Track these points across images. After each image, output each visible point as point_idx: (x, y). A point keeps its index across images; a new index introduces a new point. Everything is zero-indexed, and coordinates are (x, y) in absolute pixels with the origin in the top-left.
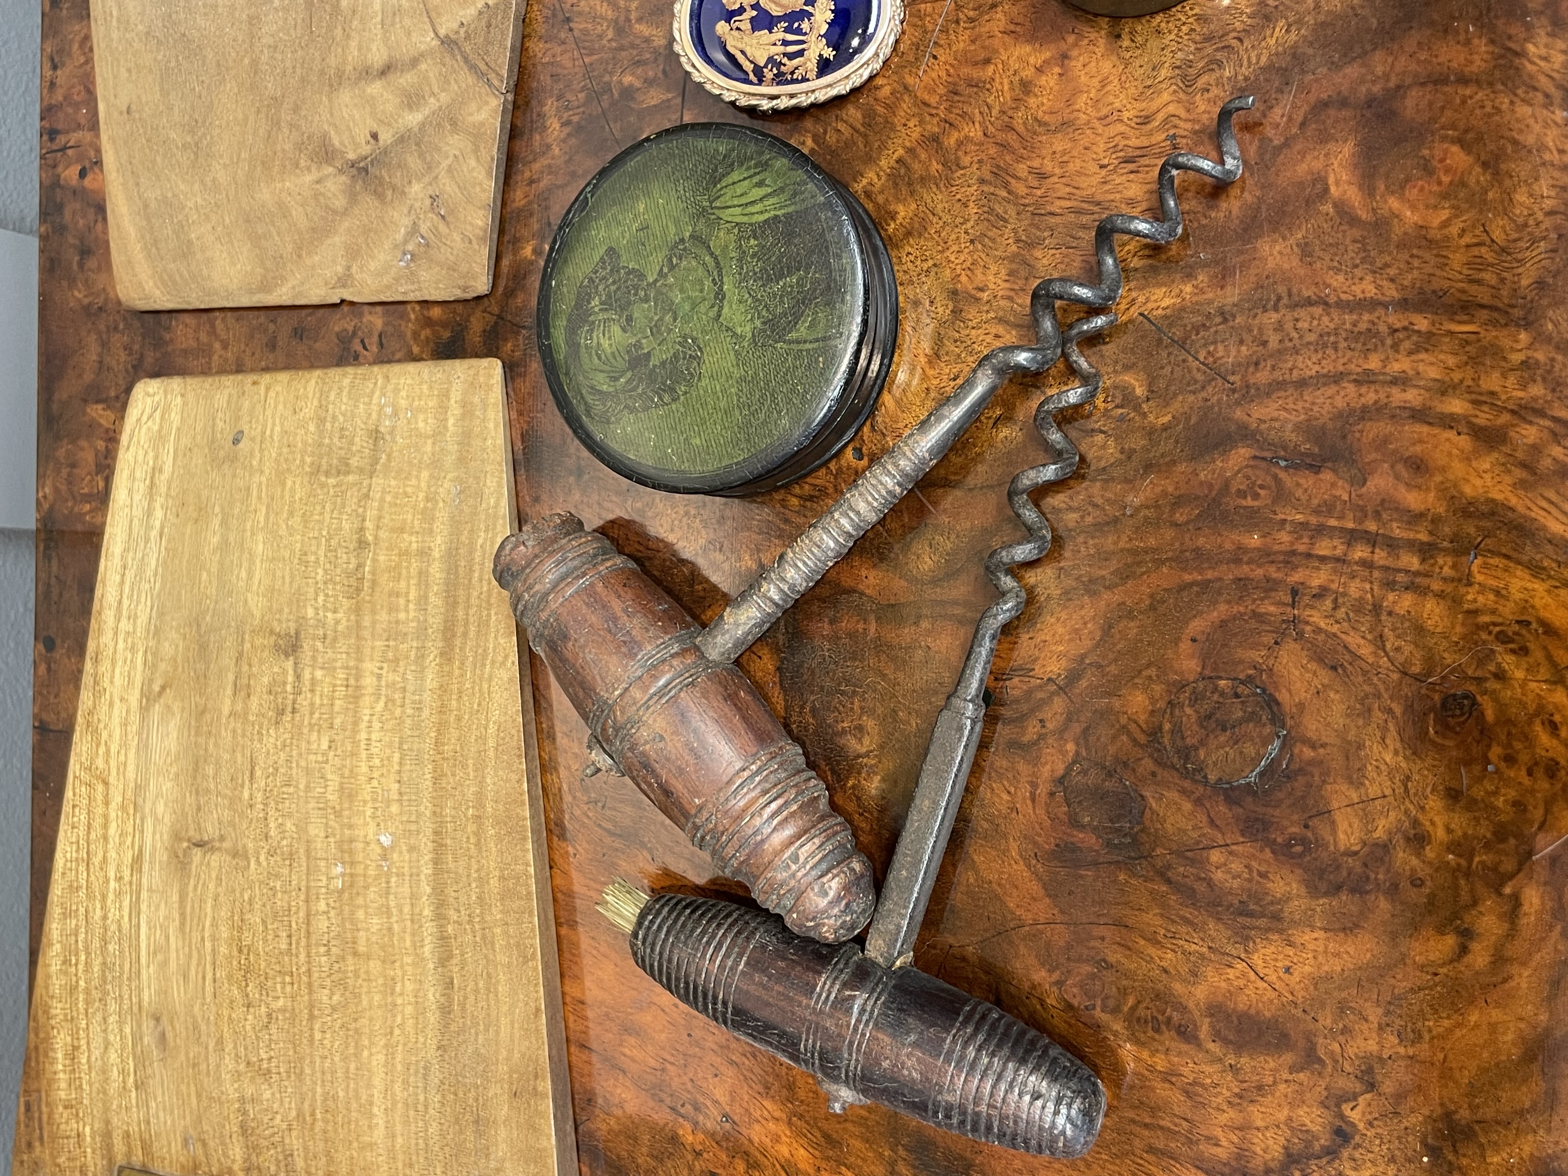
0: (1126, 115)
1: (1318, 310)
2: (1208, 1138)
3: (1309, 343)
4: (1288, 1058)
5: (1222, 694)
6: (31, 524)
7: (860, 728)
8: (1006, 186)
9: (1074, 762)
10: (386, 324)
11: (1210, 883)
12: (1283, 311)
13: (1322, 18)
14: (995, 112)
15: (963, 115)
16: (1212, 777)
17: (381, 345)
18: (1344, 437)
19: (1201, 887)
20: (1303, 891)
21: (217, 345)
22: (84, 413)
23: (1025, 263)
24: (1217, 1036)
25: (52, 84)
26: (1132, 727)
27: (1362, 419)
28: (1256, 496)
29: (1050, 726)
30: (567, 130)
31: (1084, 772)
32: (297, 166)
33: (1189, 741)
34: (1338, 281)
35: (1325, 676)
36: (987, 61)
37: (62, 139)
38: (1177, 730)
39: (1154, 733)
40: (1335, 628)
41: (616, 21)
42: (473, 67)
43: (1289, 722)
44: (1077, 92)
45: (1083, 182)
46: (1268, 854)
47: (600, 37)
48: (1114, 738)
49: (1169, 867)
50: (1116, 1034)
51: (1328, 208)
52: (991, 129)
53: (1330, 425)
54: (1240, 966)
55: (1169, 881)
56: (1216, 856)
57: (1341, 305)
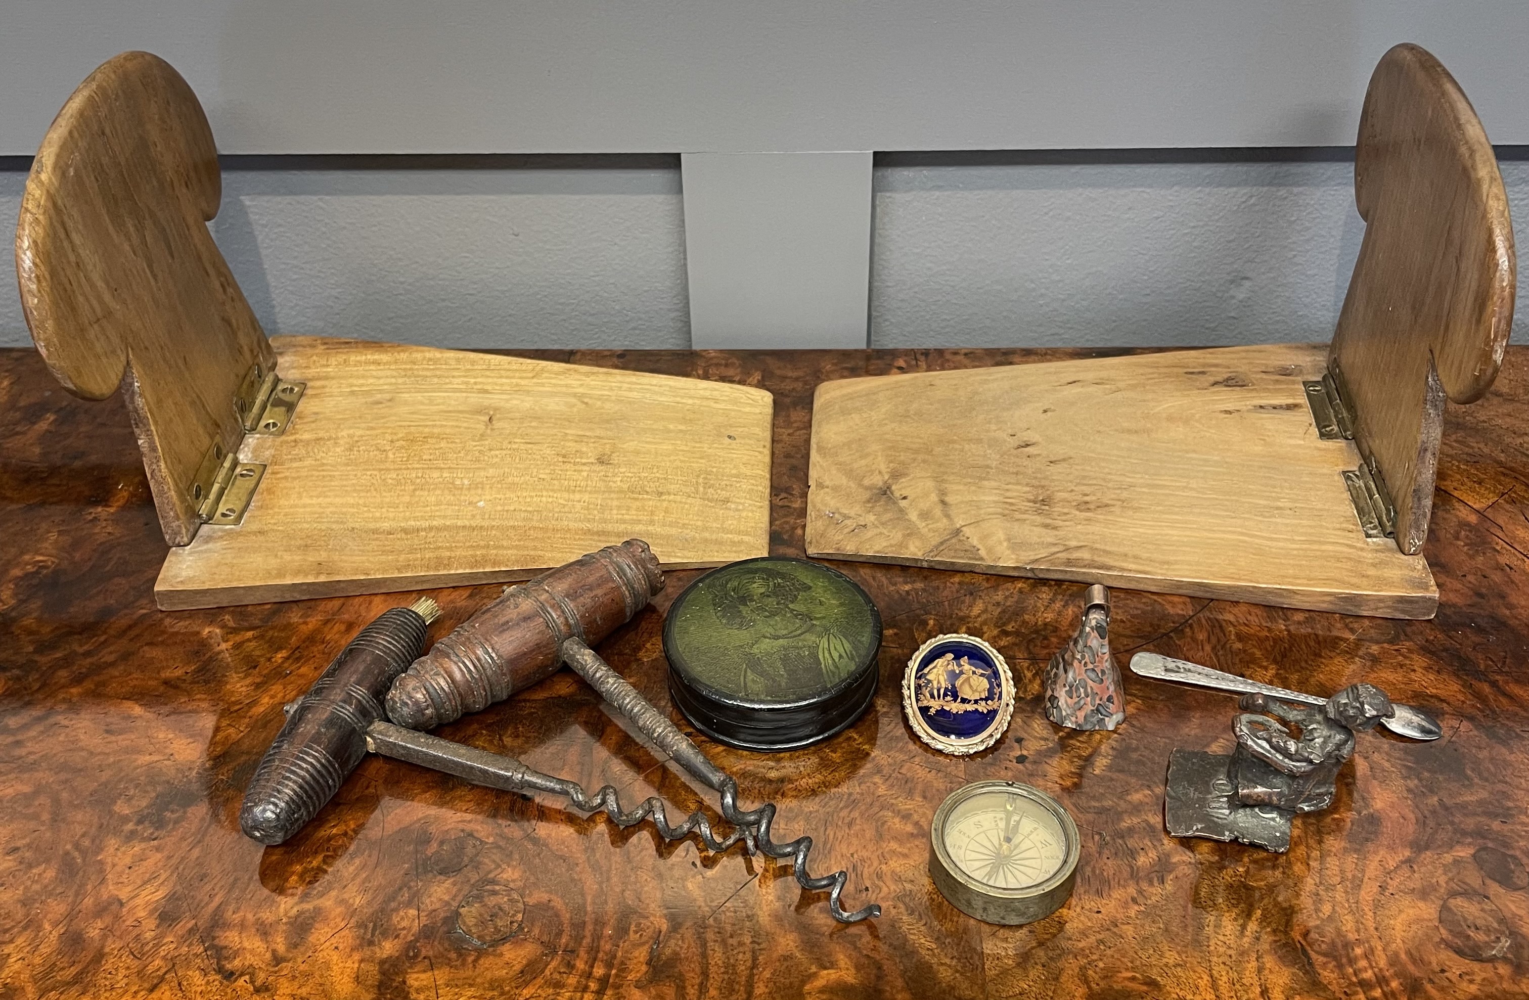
0: (884, 867)
1: (749, 964)
2: (239, 908)
3: (728, 959)
4: (281, 948)
5: (514, 915)
6: (696, 347)
7: (517, 736)
8: (846, 807)
9: (481, 842)
10: (795, 509)
11: (396, 910)
12: (751, 946)
13: (935, 966)
14: (893, 801)
15: (892, 786)
16: (462, 910)
17: (782, 507)
18: (668, 977)
19: (393, 905)
20: (385, 956)
21: (791, 431)
22: (757, 370)
23: (797, 816)
24: (300, 913)
25: (955, 353)
26: (499, 870)
27: (678, 986)
28: (636, 932)
29: (506, 830)
30: (904, 594)
31: (474, 846)
32: (891, 462)
33: (486, 900)
34: (767, 974)
35: (518, 967)
36: (925, 797)
37: (923, 358)
38: (494, 893)
39: (493, 882)
40: (547, 972)
41: (969, 617)
42: (942, 543)
43: (491, 949)
44: (901, 843)
45: (844, 846)
46: (410, 938)
47: (960, 609)
48: (494, 861)
49: (410, 888)
50: (311, 862)
51: (814, 969)
52: (882, 799)
53: (676, 970)
54: (343, 924)
55: (400, 889)
56: (413, 912)
57: (751, 976)
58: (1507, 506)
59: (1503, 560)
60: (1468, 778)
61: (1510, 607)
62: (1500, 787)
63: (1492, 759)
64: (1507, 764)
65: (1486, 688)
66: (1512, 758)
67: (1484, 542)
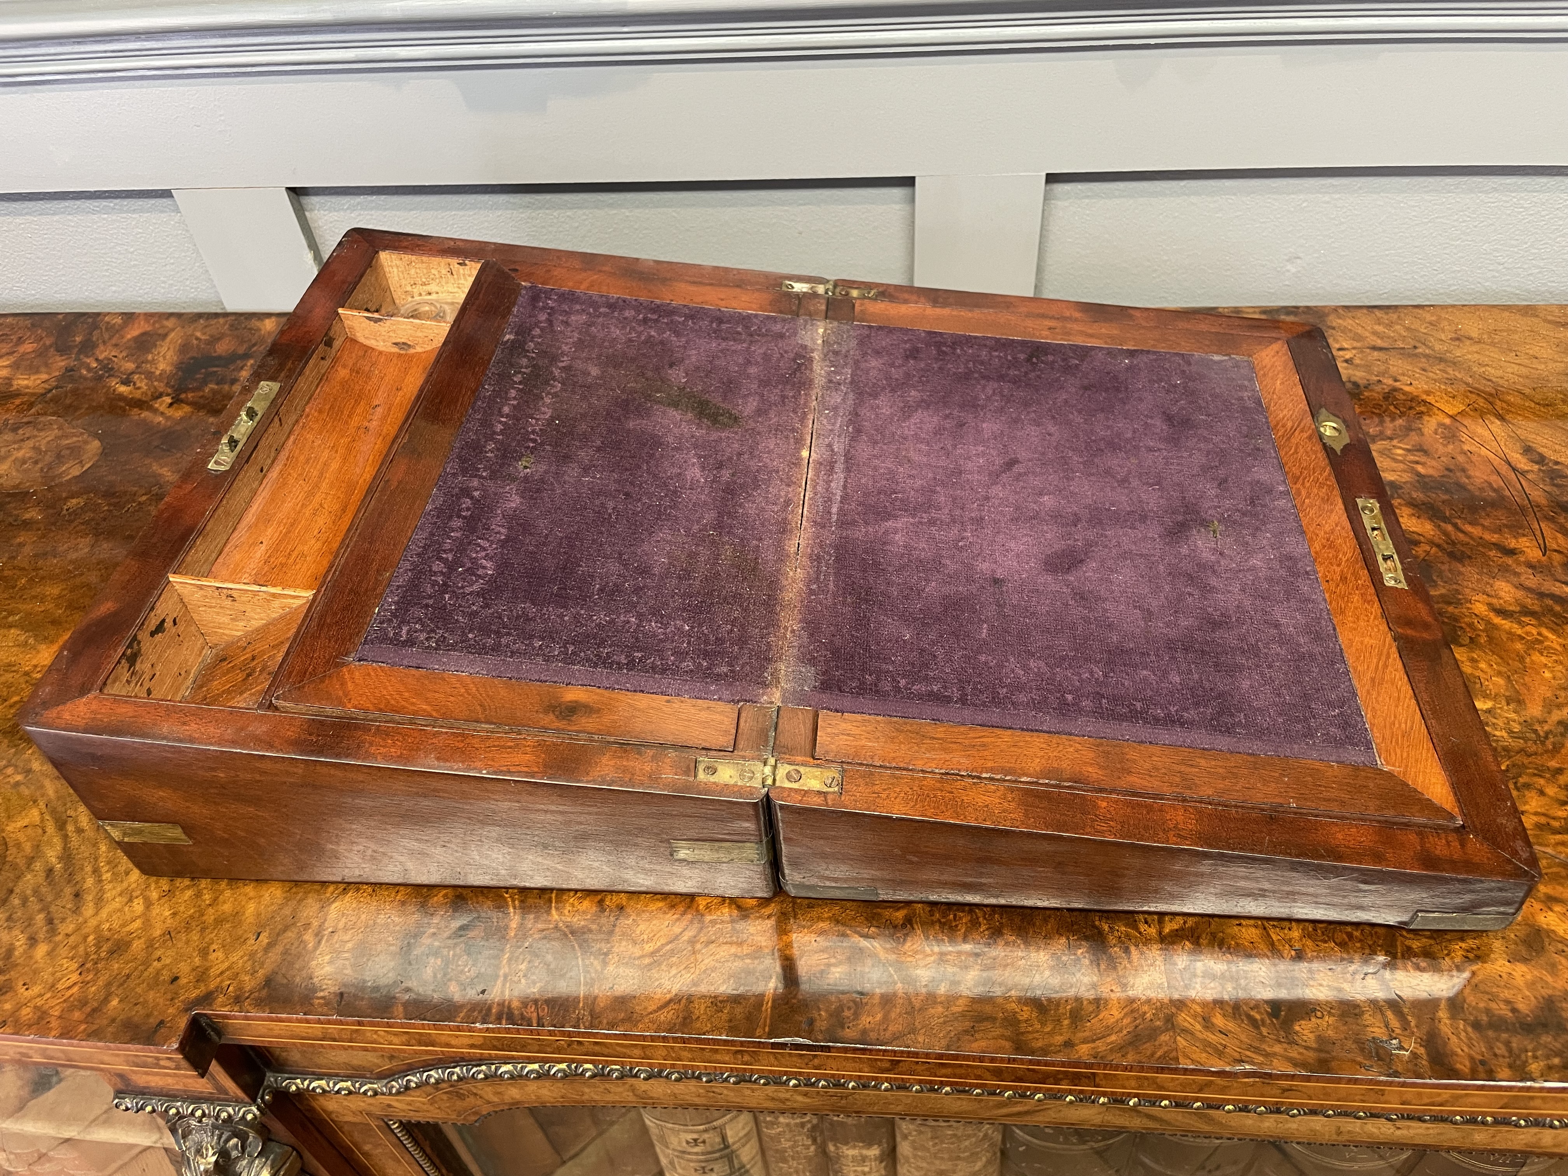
58: (1471, 413)
59: (1466, 447)
60: (1434, 581)
61: (1468, 477)
62: (1455, 586)
63: (1450, 570)
64: (1460, 573)
65: (1450, 528)
66: (1462, 569)
67: (1454, 436)
